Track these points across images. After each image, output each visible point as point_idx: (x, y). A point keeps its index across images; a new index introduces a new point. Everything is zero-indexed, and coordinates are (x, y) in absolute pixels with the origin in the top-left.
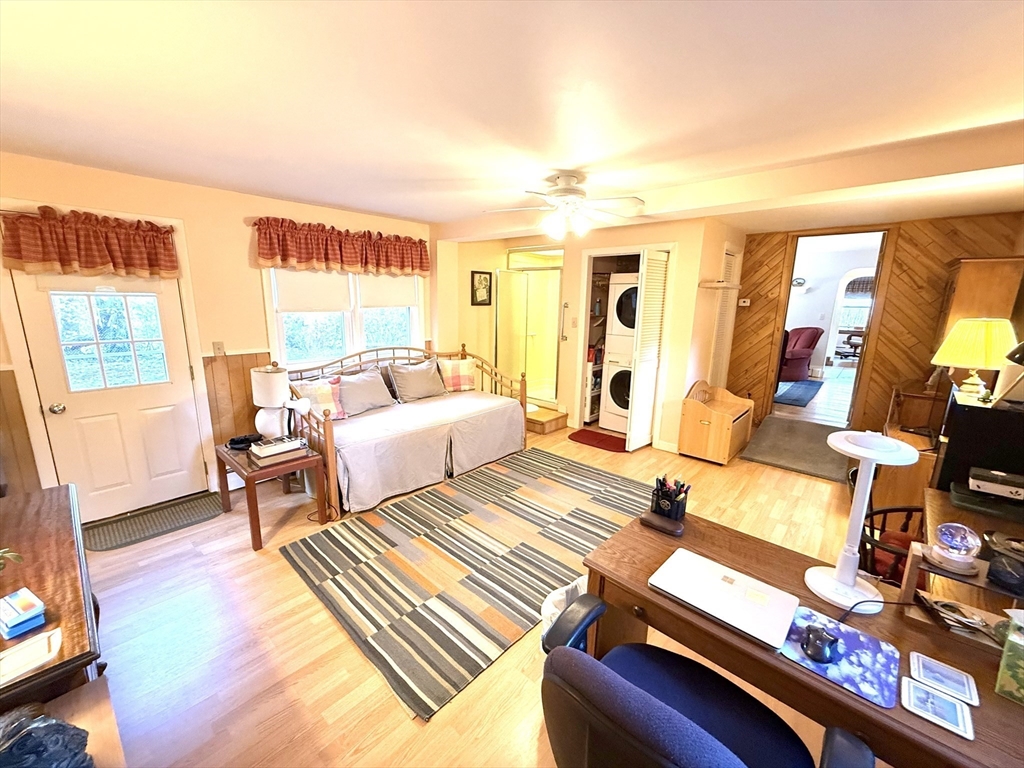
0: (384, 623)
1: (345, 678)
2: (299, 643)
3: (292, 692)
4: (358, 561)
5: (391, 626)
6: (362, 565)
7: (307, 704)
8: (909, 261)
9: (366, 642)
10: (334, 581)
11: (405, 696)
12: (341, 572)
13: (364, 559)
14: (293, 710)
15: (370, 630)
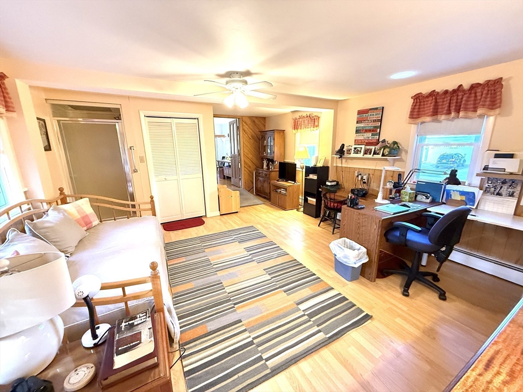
0: (316, 329)
1: (354, 348)
2: (329, 378)
3: (367, 376)
4: (251, 343)
5: (318, 326)
6: (255, 341)
7: (374, 366)
8: (246, 130)
9: (330, 338)
10: (267, 360)
11: (362, 322)
12: (260, 354)
13: (250, 339)
14: (378, 374)
15: (321, 336)
